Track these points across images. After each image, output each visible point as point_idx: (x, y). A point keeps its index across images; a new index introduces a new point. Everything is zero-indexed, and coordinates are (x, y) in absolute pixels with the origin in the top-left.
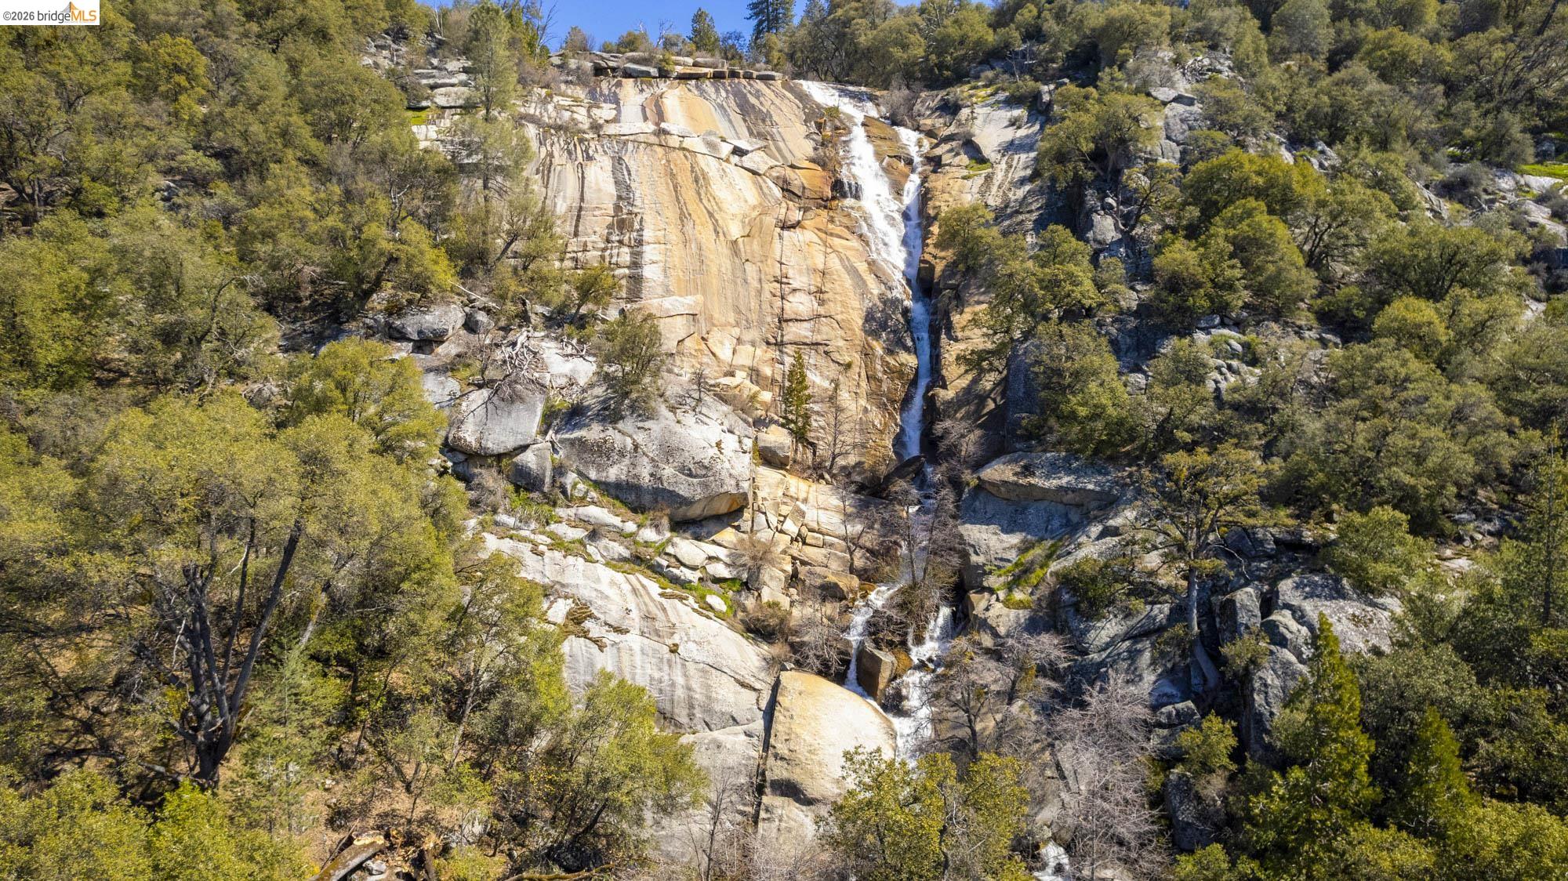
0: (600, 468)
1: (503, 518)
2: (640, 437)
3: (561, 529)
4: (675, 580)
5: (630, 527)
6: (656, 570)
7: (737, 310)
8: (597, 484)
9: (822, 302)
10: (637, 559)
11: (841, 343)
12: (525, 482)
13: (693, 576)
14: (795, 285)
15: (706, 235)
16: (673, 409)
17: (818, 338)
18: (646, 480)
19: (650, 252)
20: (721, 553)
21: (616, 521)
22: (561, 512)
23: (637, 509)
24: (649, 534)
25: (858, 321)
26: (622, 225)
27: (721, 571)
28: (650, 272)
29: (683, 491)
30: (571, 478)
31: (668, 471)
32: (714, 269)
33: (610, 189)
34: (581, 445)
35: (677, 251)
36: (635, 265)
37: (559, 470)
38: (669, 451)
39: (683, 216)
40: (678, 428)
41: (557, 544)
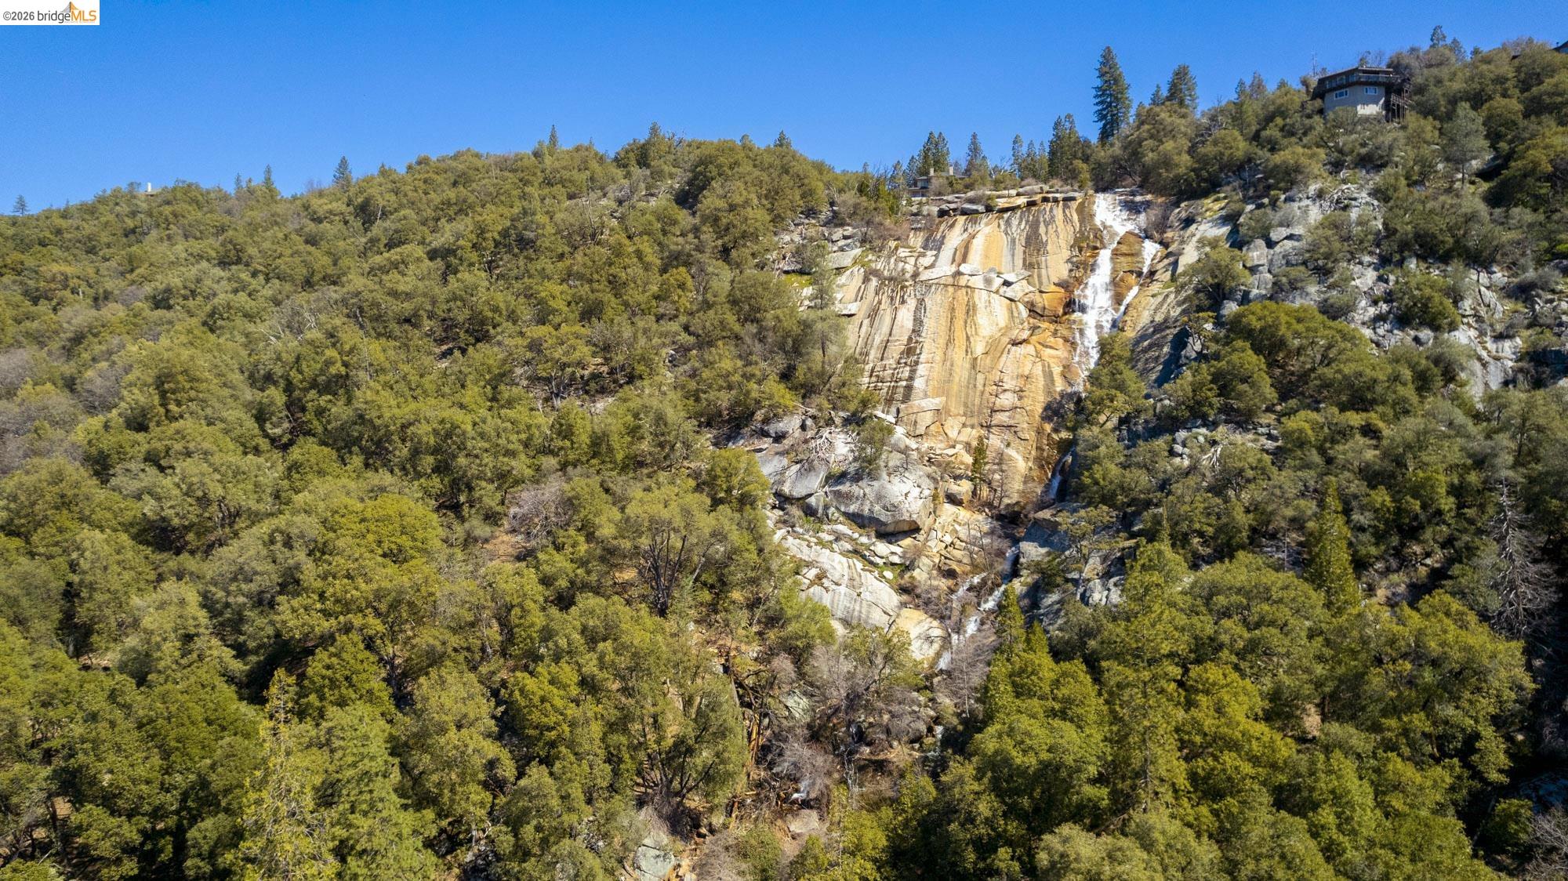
0: (847, 505)
1: (797, 529)
2: (868, 490)
3: (821, 535)
4: (871, 563)
5: (856, 535)
6: (863, 557)
7: (966, 405)
8: (845, 514)
9: (1020, 398)
10: (855, 552)
11: (1025, 425)
12: (810, 512)
13: (880, 561)
14: (1006, 387)
15: (958, 355)
16: (889, 475)
17: (1012, 422)
18: (866, 512)
19: (921, 369)
20: (899, 550)
21: (849, 532)
22: (825, 527)
23: (862, 526)
24: (864, 540)
25: (1039, 409)
26: (909, 351)
27: (896, 559)
28: (918, 383)
29: (883, 518)
30: (832, 509)
31: (877, 508)
32: (957, 379)
33: (909, 325)
34: (838, 494)
35: (937, 367)
36: (911, 378)
37: (826, 507)
38: (879, 497)
39: (950, 341)
40: (889, 486)
41: (821, 543)
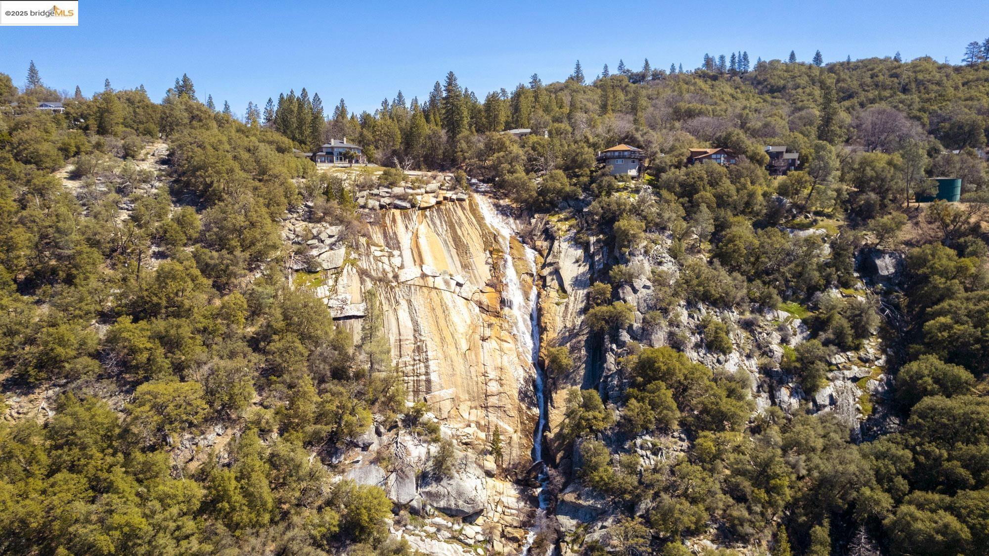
0: (437, 502)
1: (409, 527)
2: (449, 488)
3: (427, 528)
4: (466, 544)
5: (450, 524)
6: (460, 540)
7: (469, 393)
8: (437, 508)
9: (501, 385)
10: (453, 537)
11: (510, 406)
12: (414, 512)
13: (471, 542)
14: (491, 377)
15: (452, 351)
16: (458, 472)
17: (501, 404)
18: (453, 506)
19: (432, 363)
20: (479, 529)
21: (444, 522)
22: (427, 521)
23: (451, 516)
24: (456, 527)
25: (516, 395)
26: (418, 349)
27: (481, 538)
28: (434, 377)
29: (466, 510)
30: (428, 507)
31: (460, 503)
32: (458, 373)
33: (410, 325)
34: (429, 494)
35: (442, 362)
36: (427, 374)
37: (424, 506)
38: (460, 494)
39: (443, 340)
40: (462, 483)
41: (429, 535)
